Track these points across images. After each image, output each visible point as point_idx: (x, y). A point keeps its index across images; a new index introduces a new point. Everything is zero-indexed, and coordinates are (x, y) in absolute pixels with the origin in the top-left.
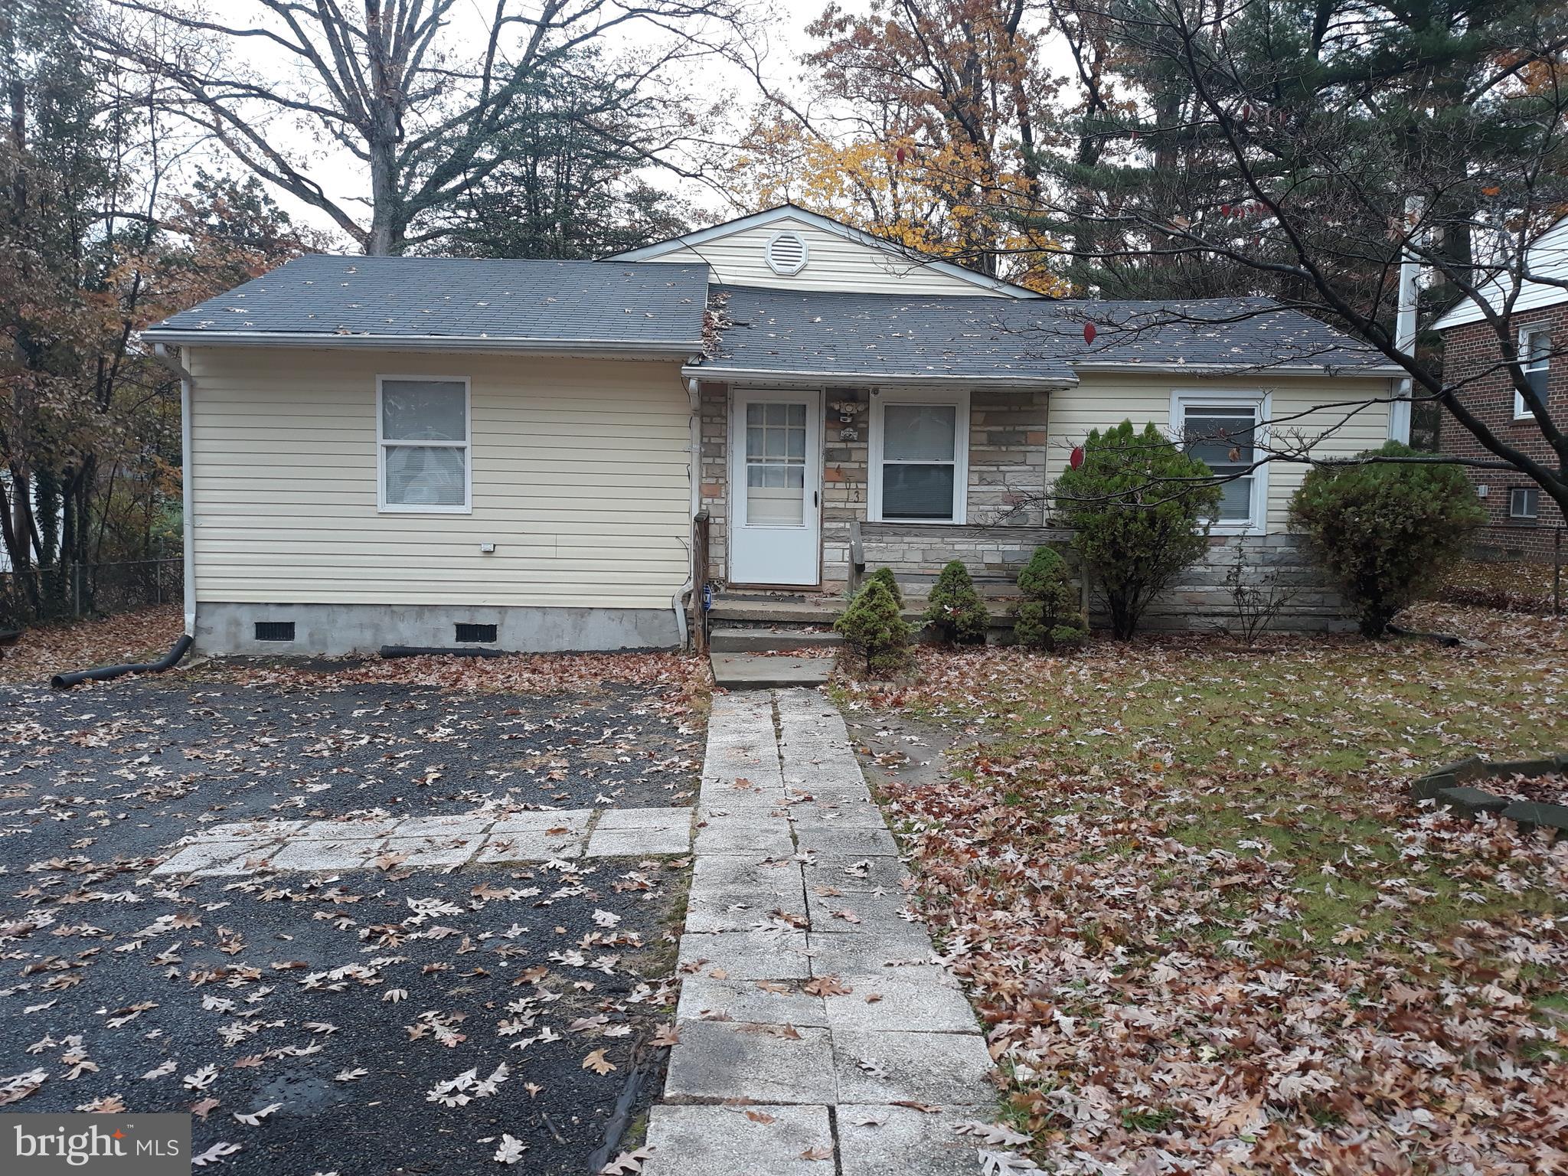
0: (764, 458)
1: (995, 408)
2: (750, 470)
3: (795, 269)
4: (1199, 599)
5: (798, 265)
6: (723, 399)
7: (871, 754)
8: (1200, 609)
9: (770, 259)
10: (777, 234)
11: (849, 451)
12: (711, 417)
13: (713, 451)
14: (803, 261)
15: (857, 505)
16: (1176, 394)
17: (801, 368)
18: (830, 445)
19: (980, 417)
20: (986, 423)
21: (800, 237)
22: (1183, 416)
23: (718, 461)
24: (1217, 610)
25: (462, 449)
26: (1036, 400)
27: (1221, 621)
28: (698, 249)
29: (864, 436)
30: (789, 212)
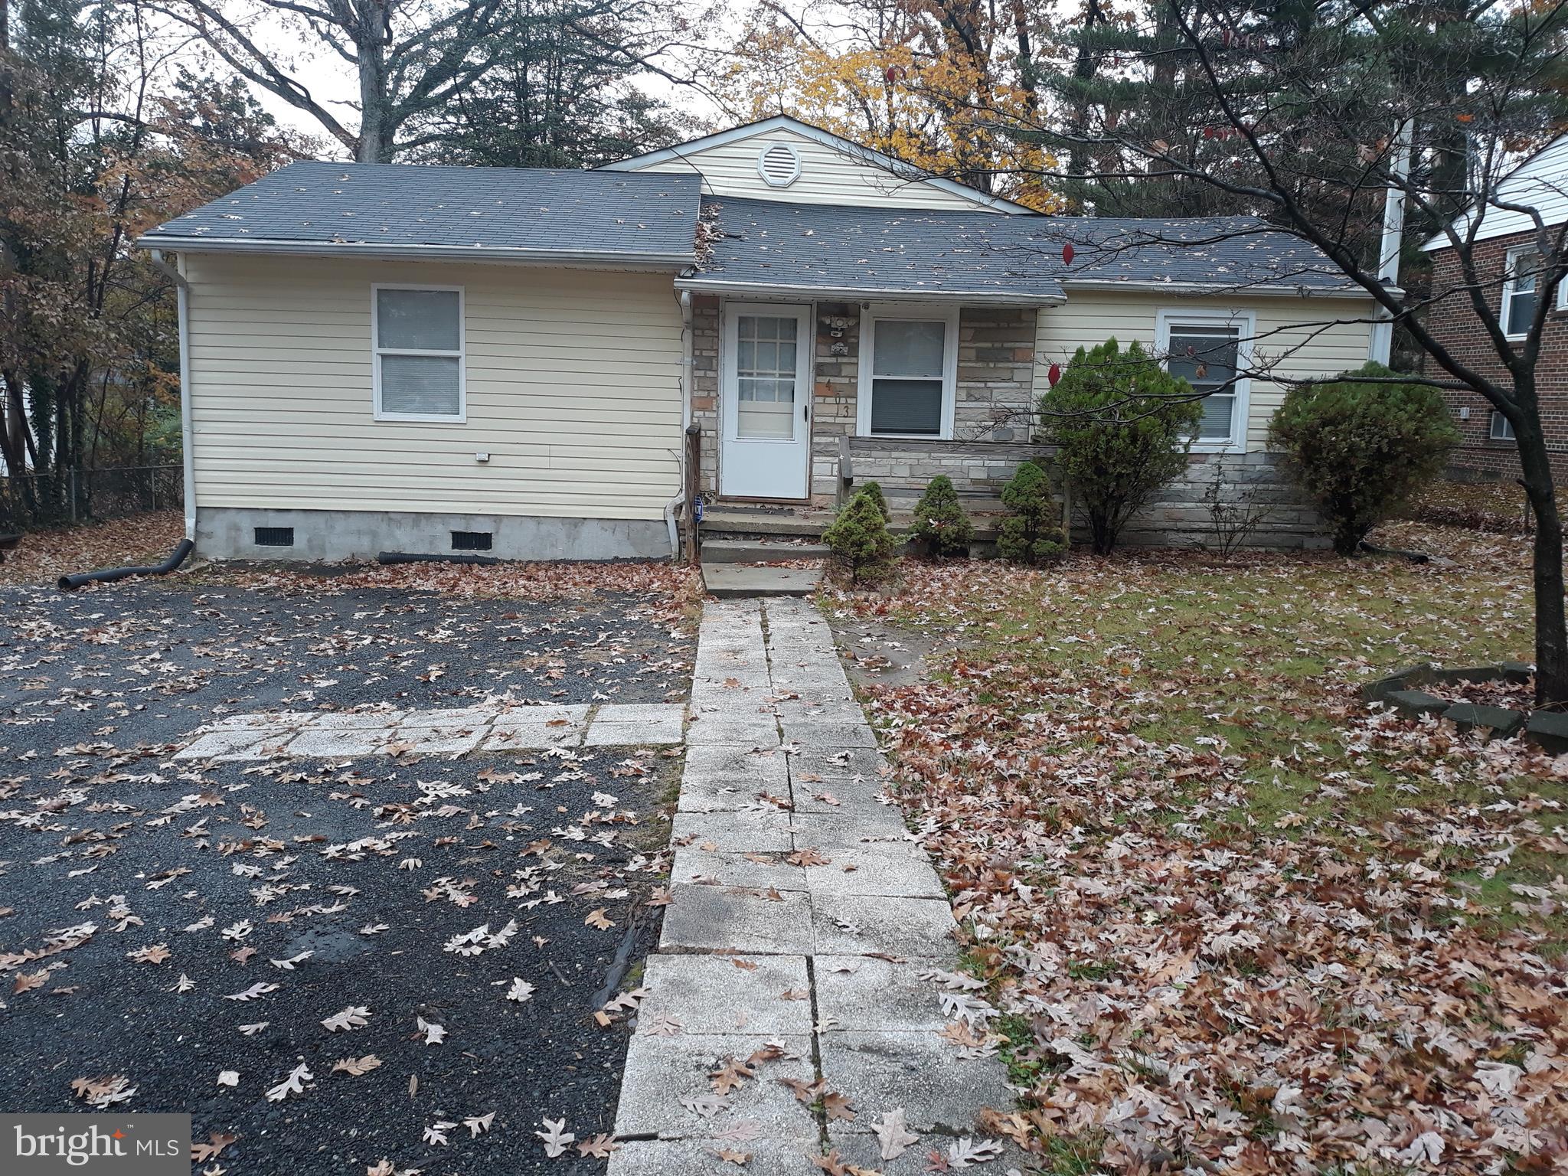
0: (755, 371)
1: (984, 325)
2: (741, 384)
3: (788, 180)
4: (1180, 516)
5: (791, 177)
6: (714, 312)
7: (855, 658)
8: (1180, 525)
9: (762, 169)
10: (769, 145)
11: (839, 365)
12: (703, 330)
13: (705, 364)
14: (796, 172)
15: (847, 420)
16: (1162, 312)
17: (793, 281)
18: (821, 360)
19: (969, 333)
20: (974, 339)
21: (793, 148)
22: (1168, 335)
23: (710, 374)
24: (1196, 526)
25: (456, 359)
26: (1024, 317)
27: (1199, 537)
28: (690, 159)
29: (854, 351)
30: (782, 123)
